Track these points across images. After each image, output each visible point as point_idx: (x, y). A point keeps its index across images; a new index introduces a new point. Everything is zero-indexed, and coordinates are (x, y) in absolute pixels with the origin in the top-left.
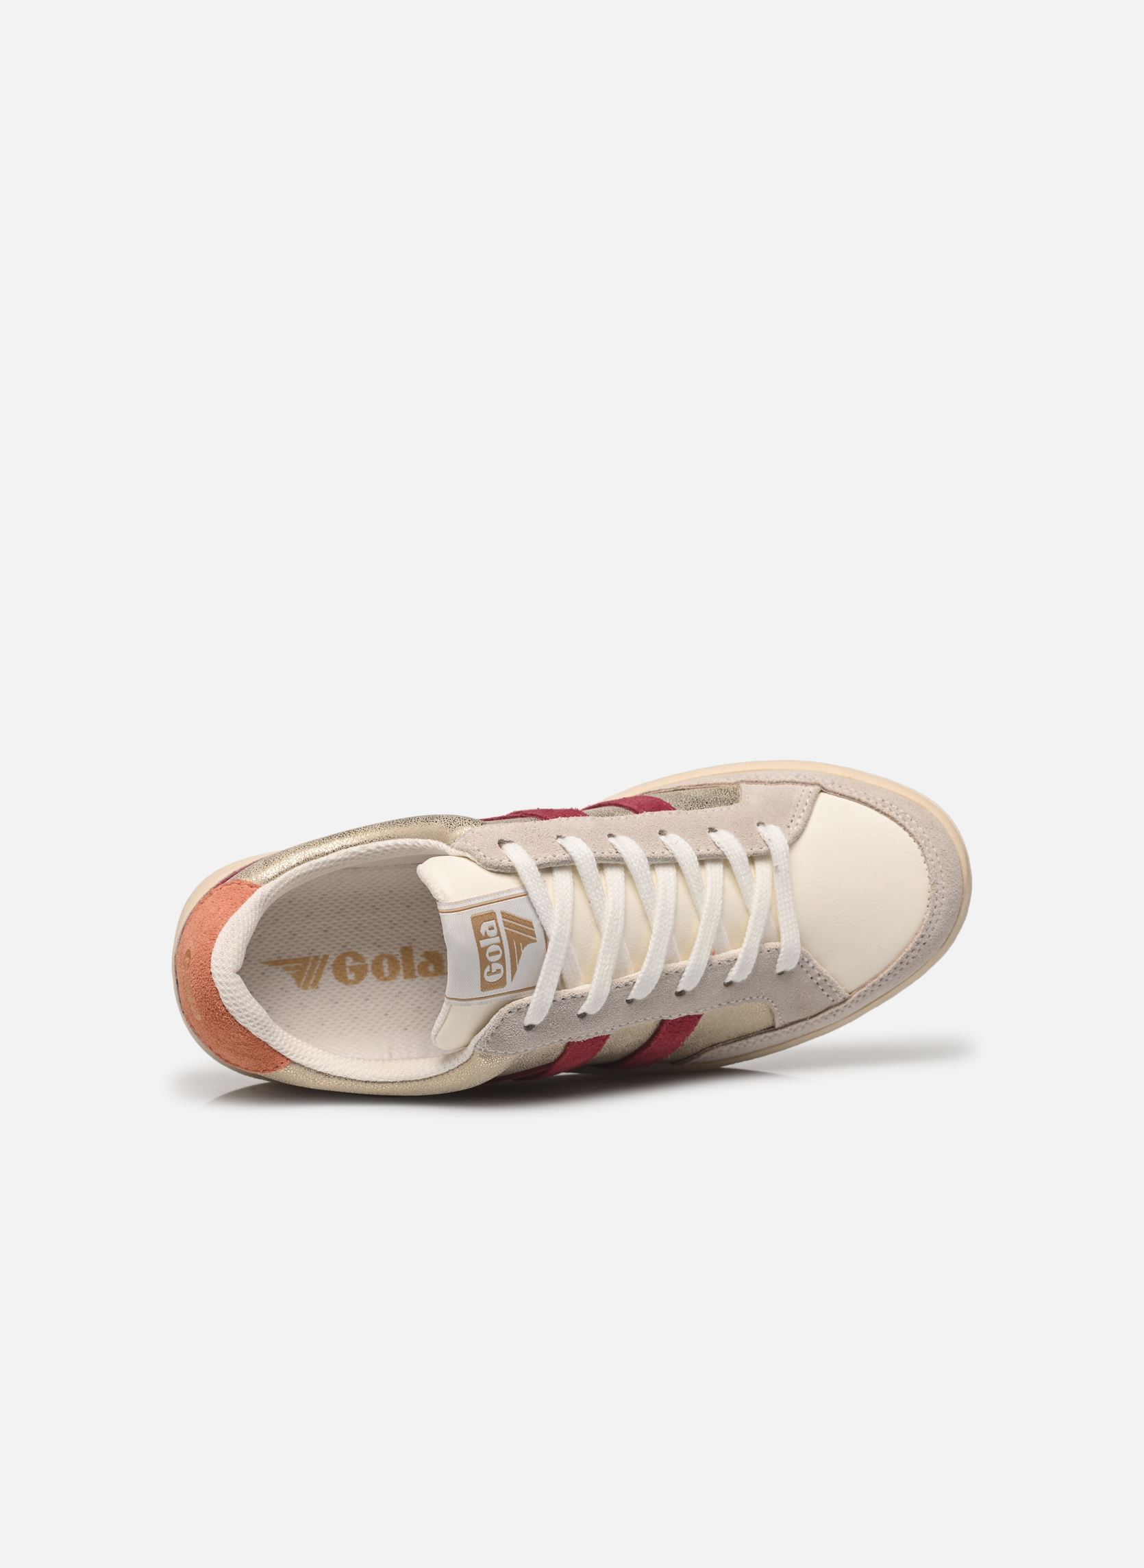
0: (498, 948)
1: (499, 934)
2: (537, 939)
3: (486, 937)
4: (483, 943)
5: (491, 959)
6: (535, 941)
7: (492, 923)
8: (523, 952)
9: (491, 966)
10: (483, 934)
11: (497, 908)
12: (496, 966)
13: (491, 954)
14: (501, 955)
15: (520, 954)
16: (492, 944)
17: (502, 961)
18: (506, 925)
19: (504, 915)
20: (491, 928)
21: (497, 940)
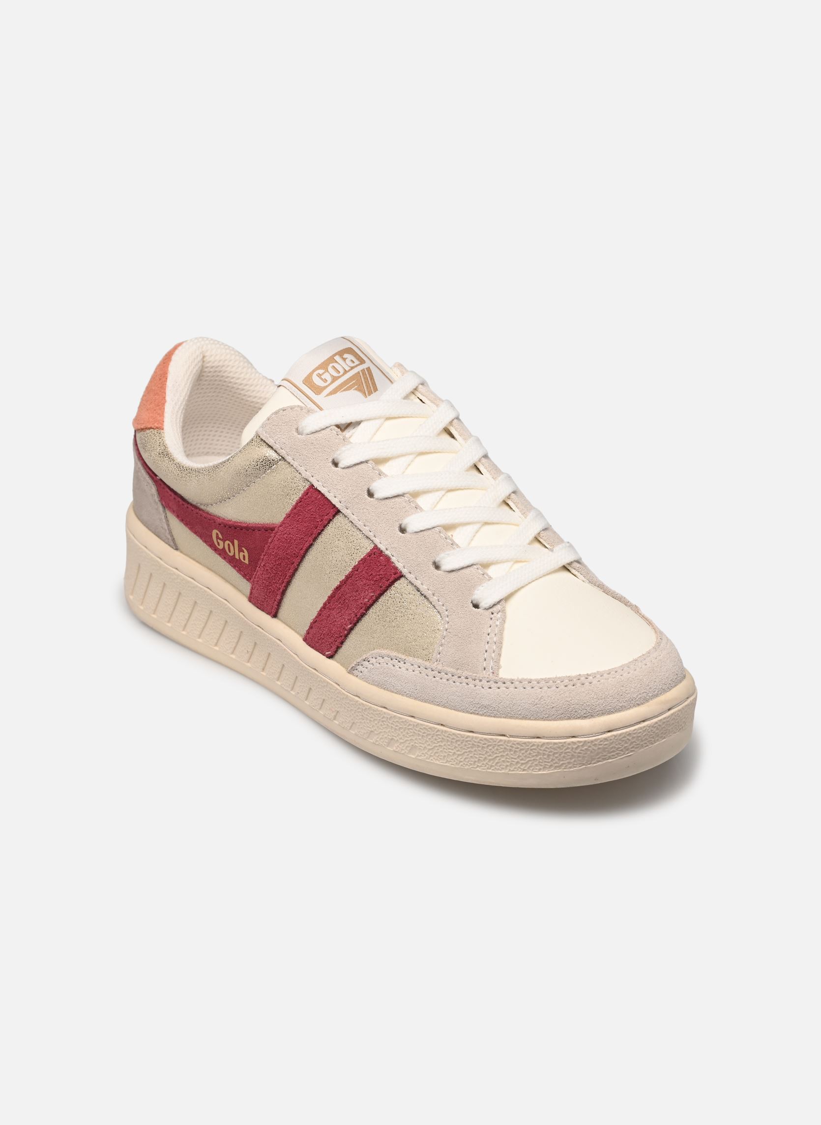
0: (341, 370)
1: (351, 368)
2: (369, 397)
3: (344, 360)
4: (337, 359)
5: (330, 369)
6: (366, 397)
7: (356, 362)
8: (352, 390)
10: (344, 357)
12: (327, 377)
13: (333, 368)
15: (348, 389)
16: (341, 366)
18: (363, 372)
19: (369, 370)
20: (352, 361)
21: (347, 368)
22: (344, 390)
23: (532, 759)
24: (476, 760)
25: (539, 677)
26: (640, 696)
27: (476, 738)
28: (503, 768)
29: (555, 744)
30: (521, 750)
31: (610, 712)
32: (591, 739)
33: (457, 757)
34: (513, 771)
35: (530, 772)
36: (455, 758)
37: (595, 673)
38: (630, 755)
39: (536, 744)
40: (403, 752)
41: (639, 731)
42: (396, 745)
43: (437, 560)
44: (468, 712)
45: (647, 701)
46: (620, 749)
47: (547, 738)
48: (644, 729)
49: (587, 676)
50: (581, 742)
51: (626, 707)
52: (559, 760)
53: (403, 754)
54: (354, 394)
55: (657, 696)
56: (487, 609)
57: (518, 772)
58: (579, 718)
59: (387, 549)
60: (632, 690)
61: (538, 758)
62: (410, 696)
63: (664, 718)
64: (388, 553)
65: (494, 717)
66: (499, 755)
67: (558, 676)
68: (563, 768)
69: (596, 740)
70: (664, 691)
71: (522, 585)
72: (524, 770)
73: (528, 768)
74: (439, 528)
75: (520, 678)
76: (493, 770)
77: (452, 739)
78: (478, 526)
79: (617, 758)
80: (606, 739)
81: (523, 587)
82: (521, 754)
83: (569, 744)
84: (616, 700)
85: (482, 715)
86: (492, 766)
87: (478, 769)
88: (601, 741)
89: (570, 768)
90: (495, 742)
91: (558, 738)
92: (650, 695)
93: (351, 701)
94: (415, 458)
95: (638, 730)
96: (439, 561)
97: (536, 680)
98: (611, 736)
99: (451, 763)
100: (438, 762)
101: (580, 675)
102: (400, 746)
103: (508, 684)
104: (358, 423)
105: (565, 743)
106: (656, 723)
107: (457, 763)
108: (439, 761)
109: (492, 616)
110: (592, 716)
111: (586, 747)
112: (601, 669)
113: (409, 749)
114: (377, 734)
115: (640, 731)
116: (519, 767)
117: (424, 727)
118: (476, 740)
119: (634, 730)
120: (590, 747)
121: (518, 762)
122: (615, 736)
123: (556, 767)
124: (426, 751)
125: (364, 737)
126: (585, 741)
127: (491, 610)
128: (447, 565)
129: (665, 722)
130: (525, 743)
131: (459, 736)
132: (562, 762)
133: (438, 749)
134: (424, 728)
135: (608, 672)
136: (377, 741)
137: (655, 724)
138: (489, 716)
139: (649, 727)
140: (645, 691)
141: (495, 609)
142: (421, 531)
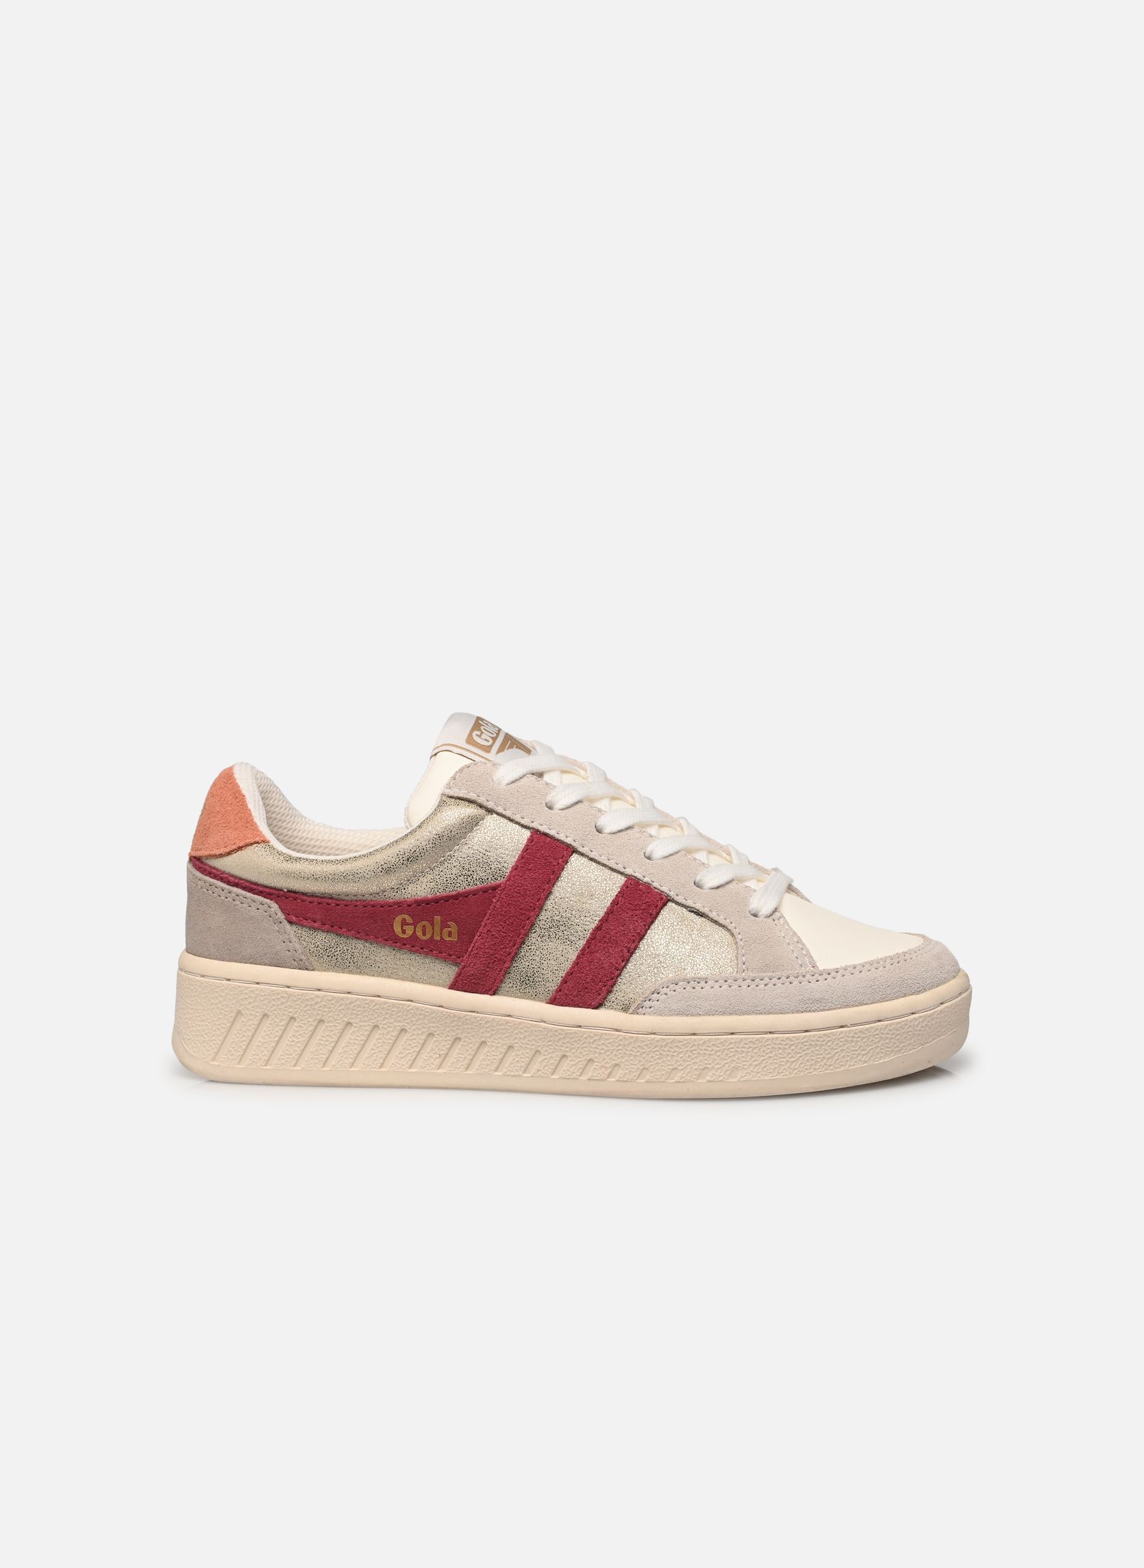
22: (508, 749)
23: (874, 1046)
24: (813, 1062)
25: (862, 961)
27: (814, 1036)
28: (842, 1065)
29: (898, 1023)
30: (864, 1038)
32: (928, 1013)
33: (791, 1065)
34: (854, 1065)
35: (871, 1062)
36: (788, 1067)
38: (955, 1032)
39: (879, 1028)
40: (721, 1078)
42: (710, 1074)
43: (698, 879)
44: (798, 1012)
46: (951, 1023)
47: (889, 1019)
49: (905, 953)
50: (922, 1017)
52: (900, 1042)
53: (721, 1081)
56: (769, 917)
57: (859, 1066)
58: (913, 993)
59: (644, 877)
61: (880, 1045)
62: (724, 1014)
64: (647, 879)
65: (828, 1010)
66: (839, 1050)
67: (879, 957)
68: (903, 1051)
69: (934, 1013)
72: (865, 1062)
73: (869, 1059)
74: (681, 852)
75: (843, 966)
76: (832, 1070)
77: (785, 1045)
79: (948, 1034)
80: (941, 1011)
82: (862, 1044)
83: (911, 1021)
85: (814, 1011)
86: (830, 1065)
87: (814, 1073)
89: (910, 1050)
90: (835, 1035)
91: (900, 1017)
93: (642, 1042)
96: (701, 880)
97: (860, 964)
98: (945, 1008)
99: (782, 1074)
100: (766, 1078)
102: (716, 1073)
103: (833, 974)
105: (907, 1020)
107: (790, 1073)
108: (768, 1076)
109: (775, 923)
110: (925, 990)
111: (925, 1023)
113: (728, 1073)
114: (682, 1070)
116: (860, 1060)
117: (749, 1040)
118: (814, 1039)
120: (929, 1021)
121: (859, 1054)
122: (948, 1007)
123: (896, 1051)
124: (752, 1068)
125: (662, 1080)
126: (926, 1015)
127: (771, 918)
128: (708, 883)
130: (867, 1029)
131: (793, 1039)
132: (902, 1045)
133: (767, 1063)
134: (750, 1042)
136: (681, 1078)
138: (823, 1010)
141: (774, 916)
142: (671, 855)
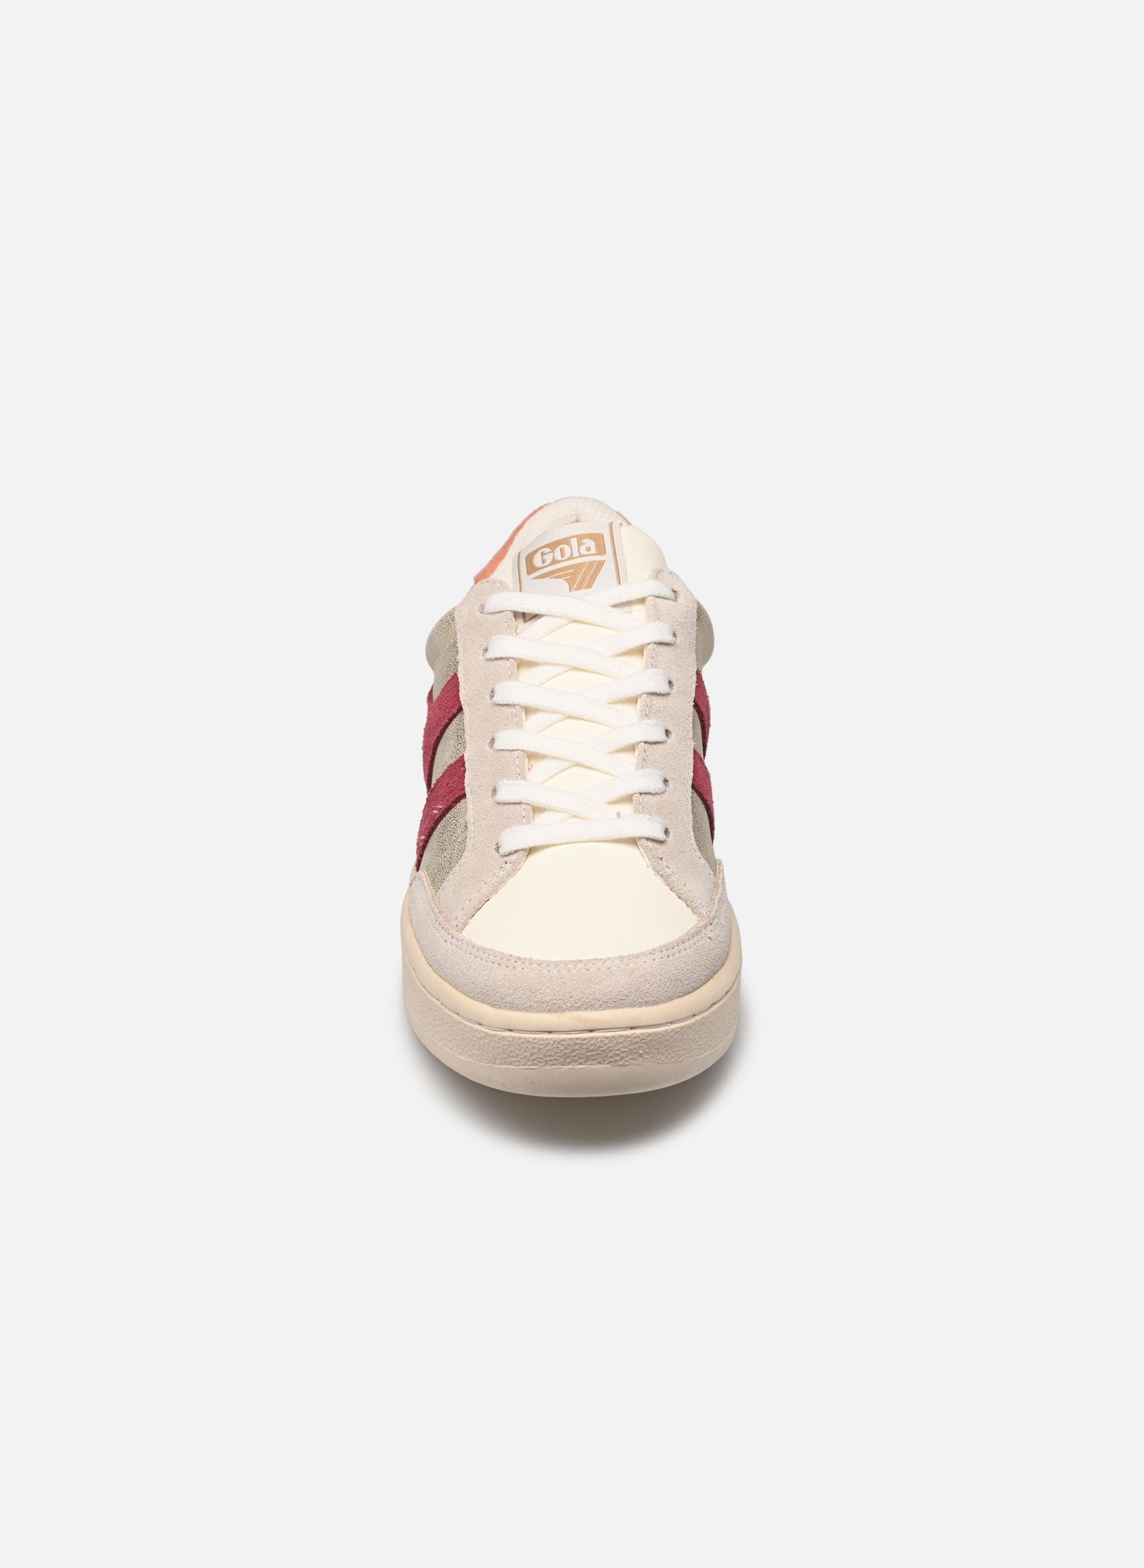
0: (568, 555)
1: (581, 556)
2: (573, 592)
3: (580, 544)
4: (574, 542)
5: (558, 551)
6: (570, 591)
7: (593, 551)
8: (561, 580)
9: (550, 552)
10: (583, 541)
11: (608, 557)
12: (549, 558)
13: (562, 550)
14: (561, 559)
15: (559, 577)
16: (572, 550)
17: (554, 562)
18: (592, 563)
19: (601, 563)
20: (588, 549)
21: (576, 554)
22: (555, 577)
26: (555, 1001)
27: (426, 995)
29: (465, 1026)
31: (517, 1009)
32: (488, 1031)
37: (526, 959)
38: (533, 1069)
39: (454, 1019)
41: (541, 1042)
43: (496, 786)
44: (429, 963)
45: (564, 1011)
46: (520, 1057)
47: (464, 1018)
48: (548, 1042)
50: (484, 1033)
51: (534, 1008)
52: (470, 1047)
54: (562, 584)
55: (578, 1009)
56: (505, 855)
58: (488, 1004)
59: (468, 760)
60: (548, 991)
63: (577, 1039)
64: (467, 765)
65: (440, 976)
69: (495, 1035)
70: (592, 1007)
71: (554, 842)
74: (519, 752)
78: (567, 764)
79: (518, 1067)
80: (504, 1038)
81: (554, 845)
83: (475, 1031)
84: (525, 996)
85: (434, 970)
88: (499, 1039)
90: (434, 1005)
92: (569, 1005)
94: (567, 671)
95: (539, 1040)
96: (498, 789)
98: (510, 1037)
101: (511, 955)
104: (535, 616)
105: (472, 1028)
106: (564, 1040)
109: (504, 865)
110: (499, 1007)
111: (487, 1041)
112: (535, 958)
115: (543, 1042)
118: (426, 999)
119: (534, 1039)
120: (490, 1042)
126: (487, 1034)
127: (506, 859)
128: (502, 795)
129: (580, 1044)
130: (448, 1015)
131: (419, 989)
135: (539, 963)
137: (562, 1041)
138: (438, 974)
139: (555, 1041)
140: (563, 998)
141: (508, 859)
142: (503, 750)
